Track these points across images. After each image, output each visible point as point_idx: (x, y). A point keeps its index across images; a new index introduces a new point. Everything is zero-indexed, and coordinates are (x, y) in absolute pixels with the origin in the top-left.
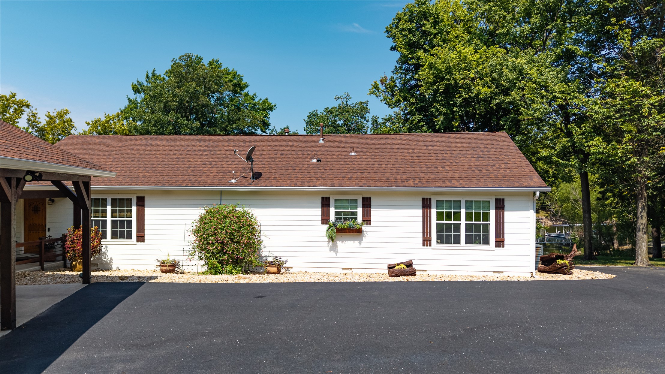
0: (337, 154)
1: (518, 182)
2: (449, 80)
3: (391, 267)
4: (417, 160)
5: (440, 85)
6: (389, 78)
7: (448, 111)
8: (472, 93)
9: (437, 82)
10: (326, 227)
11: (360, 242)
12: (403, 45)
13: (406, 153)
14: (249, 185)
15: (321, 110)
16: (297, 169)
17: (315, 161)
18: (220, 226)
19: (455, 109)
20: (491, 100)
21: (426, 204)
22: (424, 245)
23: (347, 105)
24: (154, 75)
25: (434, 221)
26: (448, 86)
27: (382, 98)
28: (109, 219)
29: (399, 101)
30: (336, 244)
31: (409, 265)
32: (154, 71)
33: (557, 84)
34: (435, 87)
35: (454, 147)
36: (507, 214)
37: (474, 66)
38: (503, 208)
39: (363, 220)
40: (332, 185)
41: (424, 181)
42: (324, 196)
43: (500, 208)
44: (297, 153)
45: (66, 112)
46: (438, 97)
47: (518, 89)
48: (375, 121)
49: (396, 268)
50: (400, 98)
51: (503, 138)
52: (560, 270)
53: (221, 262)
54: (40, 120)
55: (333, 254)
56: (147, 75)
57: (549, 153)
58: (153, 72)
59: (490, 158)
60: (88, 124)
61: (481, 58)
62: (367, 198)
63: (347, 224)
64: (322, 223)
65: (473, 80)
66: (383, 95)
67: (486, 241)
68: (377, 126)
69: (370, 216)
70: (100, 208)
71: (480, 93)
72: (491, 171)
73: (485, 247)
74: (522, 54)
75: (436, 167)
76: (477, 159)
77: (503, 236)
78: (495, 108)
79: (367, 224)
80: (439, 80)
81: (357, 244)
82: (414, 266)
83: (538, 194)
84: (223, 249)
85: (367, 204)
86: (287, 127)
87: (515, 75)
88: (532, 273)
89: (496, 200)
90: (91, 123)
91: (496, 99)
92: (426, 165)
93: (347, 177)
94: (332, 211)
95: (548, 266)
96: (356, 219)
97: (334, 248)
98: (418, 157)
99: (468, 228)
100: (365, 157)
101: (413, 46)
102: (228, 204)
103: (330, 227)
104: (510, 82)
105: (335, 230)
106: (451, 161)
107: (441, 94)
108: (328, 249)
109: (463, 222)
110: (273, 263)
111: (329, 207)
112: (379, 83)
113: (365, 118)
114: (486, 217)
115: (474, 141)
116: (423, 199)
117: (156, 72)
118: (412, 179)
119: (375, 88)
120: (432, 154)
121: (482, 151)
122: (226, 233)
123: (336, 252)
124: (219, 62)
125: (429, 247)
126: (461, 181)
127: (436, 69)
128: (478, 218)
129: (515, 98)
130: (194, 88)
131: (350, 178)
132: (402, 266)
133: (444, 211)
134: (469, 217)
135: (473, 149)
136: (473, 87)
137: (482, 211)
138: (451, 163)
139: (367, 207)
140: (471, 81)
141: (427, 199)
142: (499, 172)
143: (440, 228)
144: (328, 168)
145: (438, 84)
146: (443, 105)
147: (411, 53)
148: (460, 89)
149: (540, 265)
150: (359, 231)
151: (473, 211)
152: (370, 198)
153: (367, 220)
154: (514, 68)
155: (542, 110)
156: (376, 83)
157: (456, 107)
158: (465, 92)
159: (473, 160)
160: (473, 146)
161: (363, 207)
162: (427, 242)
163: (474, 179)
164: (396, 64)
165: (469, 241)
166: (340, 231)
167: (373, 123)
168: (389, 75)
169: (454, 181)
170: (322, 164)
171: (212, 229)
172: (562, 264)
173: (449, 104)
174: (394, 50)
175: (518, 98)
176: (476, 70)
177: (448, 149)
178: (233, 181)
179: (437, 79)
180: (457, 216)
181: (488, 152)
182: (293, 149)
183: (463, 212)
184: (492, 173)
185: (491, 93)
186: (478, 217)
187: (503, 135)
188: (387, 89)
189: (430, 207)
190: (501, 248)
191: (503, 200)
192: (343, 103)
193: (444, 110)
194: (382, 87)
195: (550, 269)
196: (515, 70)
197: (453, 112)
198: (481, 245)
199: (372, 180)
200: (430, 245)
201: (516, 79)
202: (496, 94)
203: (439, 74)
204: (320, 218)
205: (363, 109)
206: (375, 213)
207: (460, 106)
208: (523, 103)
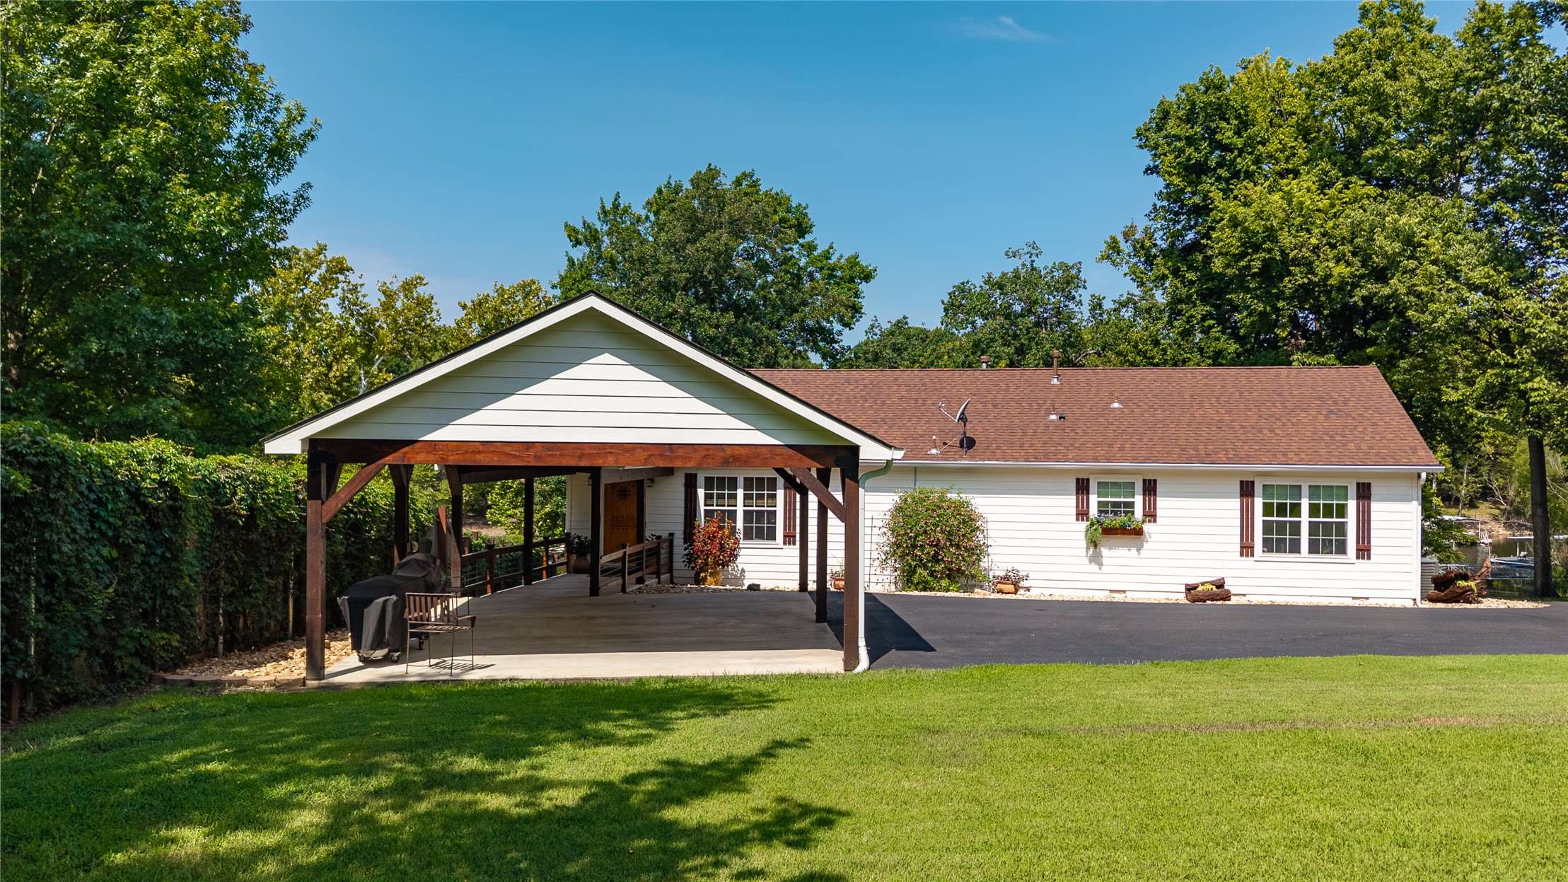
0: (1089, 406)
1: (1392, 457)
2: (1269, 251)
3: (1190, 589)
4: (1227, 417)
5: (1253, 260)
6: (1140, 229)
7: (1268, 308)
8: (1315, 275)
9: (1248, 254)
10: (1083, 525)
11: (1138, 550)
12: (1174, 168)
13: (1207, 405)
14: (961, 458)
15: (977, 282)
16: (1030, 432)
17: (1053, 417)
18: (932, 520)
19: (1280, 304)
20: (1352, 290)
21: (1247, 490)
22: (1242, 555)
23: (1033, 269)
24: (616, 206)
25: (1259, 518)
26: (1267, 264)
27: (1127, 270)
28: (740, 509)
29: (1164, 277)
30: (1100, 552)
31: (1220, 585)
32: (617, 197)
33: (1476, 266)
34: (1243, 263)
35: (1286, 393)
36: (1375, 506)
37: (1318, 222)
38: (1369, 498)
39: (1145, 515)
40: (1096, 460)
41: (1242, 454)
42: (1080, 477)
43: (1363, 498)
44: (1019, 403)
45: (419, 281)
46: (1248, 281)
47: (1404, 273)
48: (1097, 306)
49: (1200, 588)
50: (1167, 272)
51: (1371, 378)
52: (1462, 596)
53: (932, 574)
54: (365, 300)
55: (1095, 567)
56: (603, 208)
57: (1463, 395)
58: (616, 200)
59: (1348, 415)
60: (464, 307)
61: (1333, 206)
62: (1150, 480)
63: (1118, 521)
64: (1077, 520)
65: (1316, 249)
66: (1127, 262)
67: (1342, 549)
68: (1101, 315)
69: (1155, 508)
70: (726, 492)
71: (1331, 276)
72: (1350, 437)
73: (1340, 558)
74: (1411, 204)
75: (1260, 431)
76: (1327, 417)
77: (1369, 542)
78: (1361, 304)
79: (1150, 521)
80: (1250, 251)
81: (1134, 551)
82: (1226, 587)
83: (1424, 475)
84: (937, 554)
85: (1150, 488)
86: (905, 318)
87: (1397, 246)
88: (1415, 600)
89: (1358, 484)
90: (469, 304)
91: (1362, 287)
92: (1243, 427)
93: (1117, 446)
94: (1094, 500)
95: (1443, 591)
96: (1133, 513)
97: (1096, 559)
98: (1228, 412)
99: (1313, 528)
100: (1137, 410)
101: (1195, 171)
102: (933, 488)
103: (1092, 525)
104: (1388, 258)
105: (1100, 530)
106: (1284, 420)
107: (1254, 276)
108: (1086, 560)
109: (1305, 519)
110: (1006, 579)
111: (1088, 493)
112: (1120, 238)
113: (1074, 298)
114: (1342, 511)
115: (1321, 383)
116: (1242, 482)
117: (620, 201)
118: (1223, 450)
119: (1113, 248)
120: (1251, 406)
121: (1336, 403)
122: (942, 531)
123: (1100, 565)
124: (754, 178)
125: (1250, 558)
126: (1303, 455)
127: (1245, 230)
128: (1328, 513)
129: (1397, 290)
130: (726, 244)
131: (1122, 449)
132: (1210, 587)
133: (1275, 501)
134: (1314, 510)
135: (1320, 398)
136: (1317, 263)
137: (1335, 502)
138: (1284, 424)
139: (1150, 495)
140: (1313, 251)
141: (1247, 482)
142: (1362, 440)
143: (1267, 527)
144: (1080, 431)
145: (1249, 257)
146: (1258, 297)
147: (1190, 184)
148: (1292, 268)
149: (1432, 591)
150: (1139, 532)
151: (1321, 502)
152: (1155, 481)
153: (1151, 515)
154: (1396, 234)
155: (1448, 316)
156: (1114, 240)
157: (1284, 300)
158: (1301, 273)
159: (1321, 418)
160: (1320, 393)
161: (1144, 494)
162: (1247, 549)
163: (1322, 452)
164: (1155, 200)
165: (1313, 549)
166: (1109, 531)
167: (1093, 309)
168: (1142, 223)
169: (1291, 455)
170: (1068, 423)
171: (923, 524)
172: (1464, 587)
173: (1268, 292)
174: (1152, 173)
175: (1403, 290)
176: (1322, 230)
177: (1278, 398)
178: (934, 451)
179: (1246, 248)
180: (1296, 509)
181: (1345, 404)
182: (1010, 396)
183: (1305, 503)
184: (1351, 441)
185: (1353, 275)
186: (1328, 510)
187: (1372, 369)
188: (1135, 249)
189: (1252, 496)
190: (1366, 561)
191: (1369, 484)
192: (1024, 265)
193: (1260, 307)
194: (1126, 247)
195: (1446, 595)
196: (1397, 236)
197: (1277, 310)
198: (1334, 556)
199: (1158, 452)
200: (1252, 555)
201: (1400, 254)
202: (1362, 277)
203: (1250, 238)
204: (1074, 511)
205: (1069, 281)
206: (1162, 503)
207: (1290, 299)
208: (1412, 298)
